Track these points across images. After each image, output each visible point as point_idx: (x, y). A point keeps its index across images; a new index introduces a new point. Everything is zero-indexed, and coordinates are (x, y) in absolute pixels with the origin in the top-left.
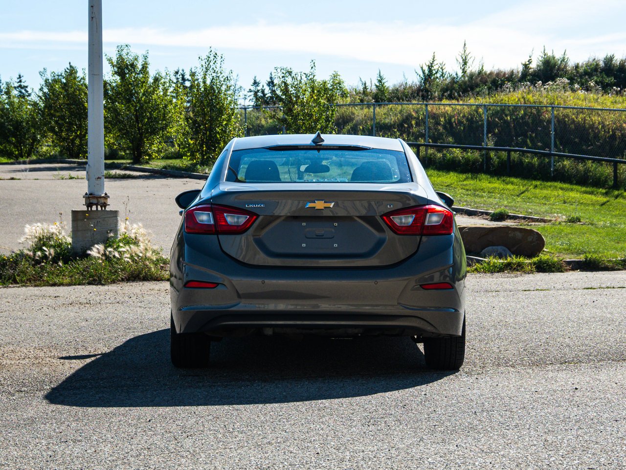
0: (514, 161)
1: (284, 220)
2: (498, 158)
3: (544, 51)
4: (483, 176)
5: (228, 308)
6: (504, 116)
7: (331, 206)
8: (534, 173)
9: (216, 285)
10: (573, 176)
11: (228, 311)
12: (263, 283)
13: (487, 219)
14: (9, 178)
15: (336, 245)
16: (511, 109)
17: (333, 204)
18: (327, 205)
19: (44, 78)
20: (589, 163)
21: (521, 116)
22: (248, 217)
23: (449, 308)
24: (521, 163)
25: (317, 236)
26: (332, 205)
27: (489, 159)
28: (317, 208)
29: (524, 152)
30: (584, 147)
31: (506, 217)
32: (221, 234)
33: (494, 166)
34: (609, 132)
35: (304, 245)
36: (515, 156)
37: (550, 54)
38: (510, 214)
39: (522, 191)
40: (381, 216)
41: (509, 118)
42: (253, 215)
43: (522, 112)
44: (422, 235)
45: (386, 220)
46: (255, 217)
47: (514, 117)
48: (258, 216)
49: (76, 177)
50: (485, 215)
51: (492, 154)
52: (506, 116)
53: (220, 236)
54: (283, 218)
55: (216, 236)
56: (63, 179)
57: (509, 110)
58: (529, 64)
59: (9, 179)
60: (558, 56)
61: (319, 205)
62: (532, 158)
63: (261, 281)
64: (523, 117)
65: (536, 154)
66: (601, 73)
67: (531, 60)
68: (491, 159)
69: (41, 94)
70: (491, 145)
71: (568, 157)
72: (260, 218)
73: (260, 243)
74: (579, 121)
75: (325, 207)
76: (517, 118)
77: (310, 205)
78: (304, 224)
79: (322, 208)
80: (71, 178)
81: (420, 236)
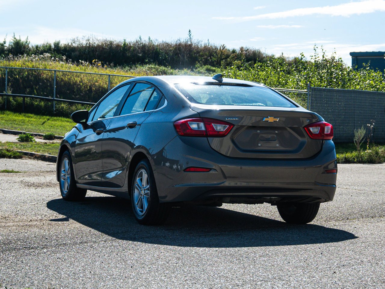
0: (27, 103)
2: (15, 101)
3: (14, 36)
4: (8, 112)
5: (218, 184)
6: (13, 75)
7: (278, 121)
8: (43, 111)
9: (209, 170)
10: (69, 113)
11: (219, 187)
12: (241, 168)
13: (41, 139)
16: (17, 70)
17: (279, 119)
18: (275, 119)
20: (79, 106)
21: (25, 75)
22: (228, 126)
24: (32, 105)
25: (266, 139)
27: (9, 101)
28: (269, 121)
29: (33, 97)
30: (73, 96)
31: (53, 137)
32: (209, 137)
33: (13, 107)
34: (87, 87)
36: (28, 100)
37: (18, 38)
38: (56, 136)
39: (43, 122)
40: (304, 127)
41: (17, 77)
42: (231, 125)
43: (26, 73)
45: (306, 129)
46: (232, 127)
47: (21, 76)
48: (234, 125)
50: (38, 136)
51: (11, 99)
52: (15, 75)
53: (208, 138)
54: (245, 127)
55: (206, 138)
57: (16, 72)
58: (4, 44)
60: (23, 40)
61: (271, 119)
62: (40, 101)
64: (28, 76)
65: (42, 99)
66: (53, 51)
67: (5, 41)
68: (10, 101)
70: (10, 93)
71: (64, 102)
72: (235, 127)
74: (66, 80)
75: (274, 121)
76: (23, 77)
77: (265, 119)
78: (259, 131)
79: (273, 121)
81: (322, 140)
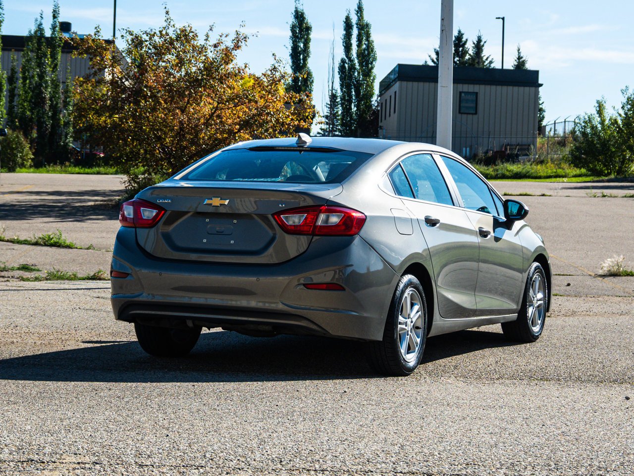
1: (191, 216)
5: (135, 297)
9: (127, 275)
11: (133, 300)
12: (161, 275)
14: (541, 194)
15: (232, 242)
17: (228, 201)
18: (222, 202)
19: (626, 96)
22: (157, 211)
23: (349, 310)
25: (218, 232)
26: (226, 202)
28: (213, 204)
32: (138, 228)
35: (205, 241)
40: (273, 215)
42: (162, 210)
44: (314, 235)
45: (276, 218)
46: (163, 212)
48: (166, 211)
49: (609, 195)
53: (137, 230)
56: (595, 197)
59: (540, 196)
61: (216, 202)
63: (159, 272)
69: (622, 112)
72: (168, 213)
73: (167, 237)
75: (222, 205)
77: (207, 201)
78: (208, 220)
79: (218, 205)
80: (604, 196)
81: (312, 236)
